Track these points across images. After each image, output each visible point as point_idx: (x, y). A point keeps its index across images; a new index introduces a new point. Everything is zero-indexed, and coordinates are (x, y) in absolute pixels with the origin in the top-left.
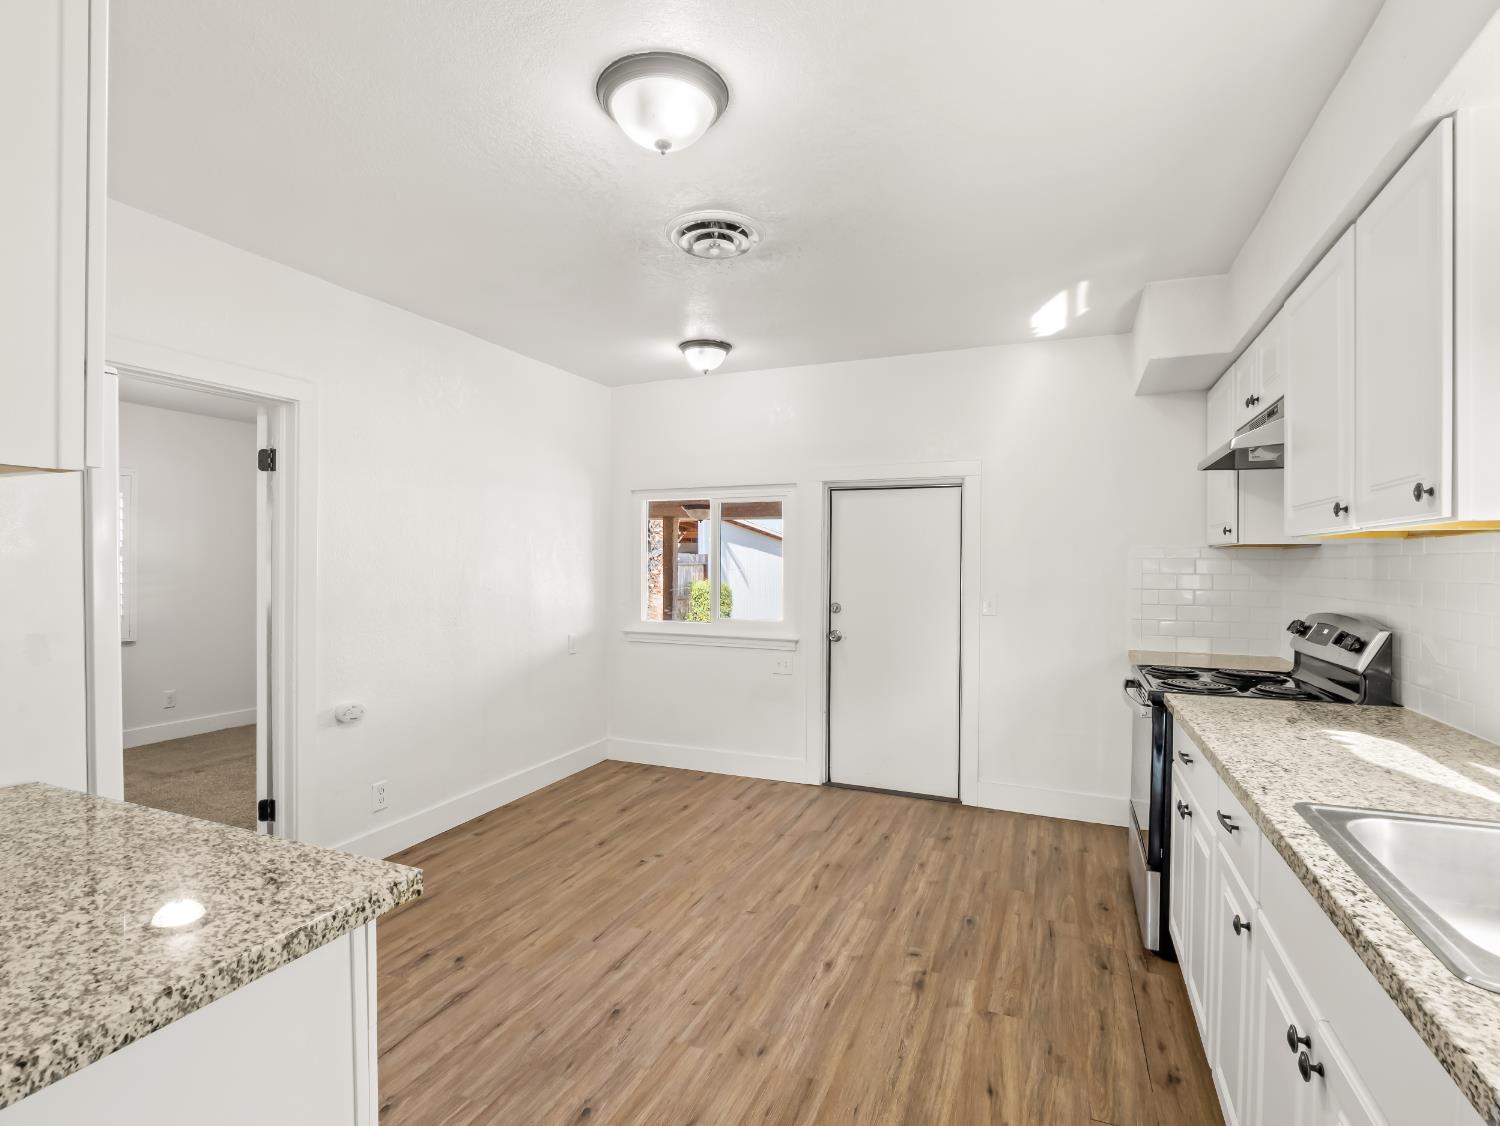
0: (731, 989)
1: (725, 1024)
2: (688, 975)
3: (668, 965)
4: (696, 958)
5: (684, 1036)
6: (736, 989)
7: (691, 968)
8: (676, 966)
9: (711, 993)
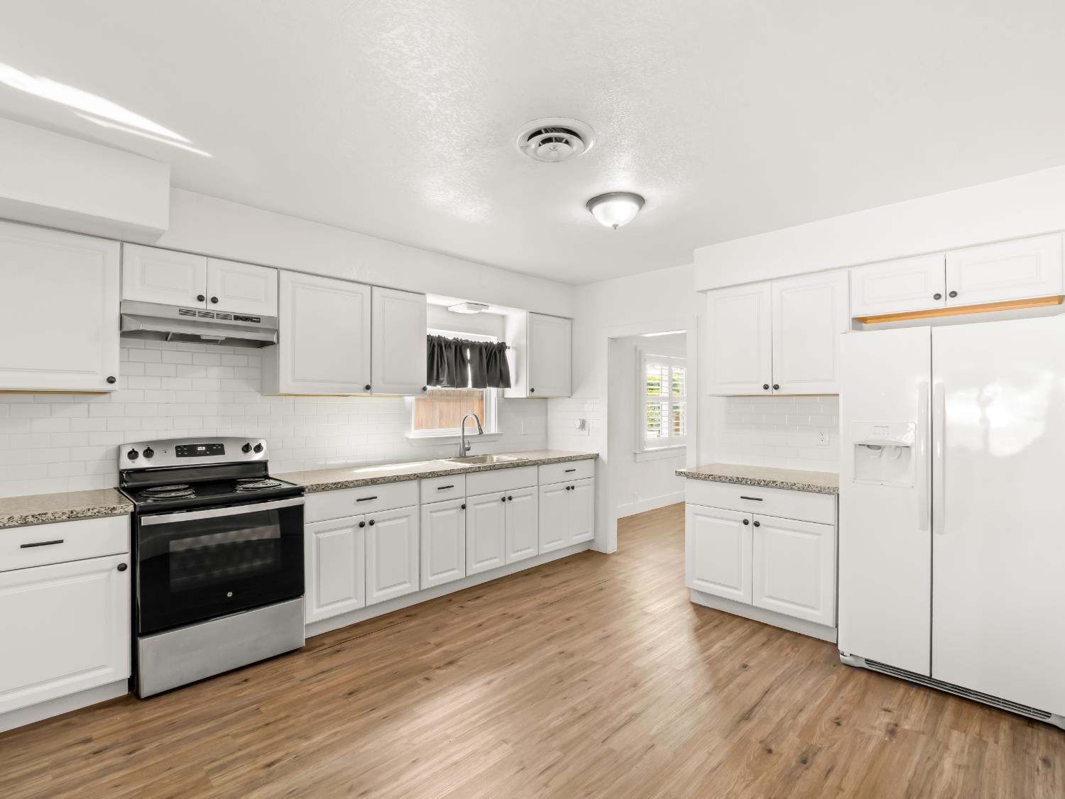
0: (560, 683)
1: (573, 667)
2: (583, 698)
3: (595, 708)
4: (574, 709)
5: (596, 667)
6: (557, 683)
7: (580, 702)
8: (591, 706)
9: (572, 685)
